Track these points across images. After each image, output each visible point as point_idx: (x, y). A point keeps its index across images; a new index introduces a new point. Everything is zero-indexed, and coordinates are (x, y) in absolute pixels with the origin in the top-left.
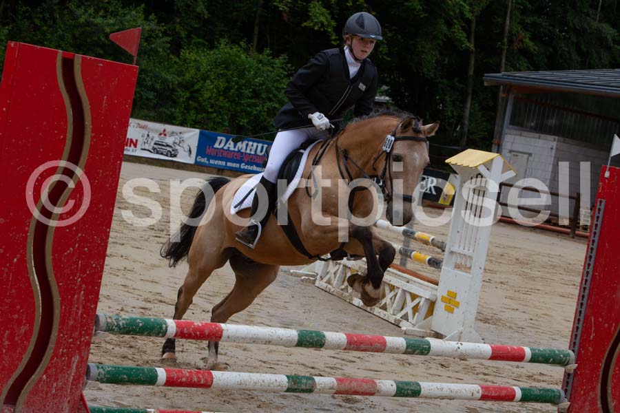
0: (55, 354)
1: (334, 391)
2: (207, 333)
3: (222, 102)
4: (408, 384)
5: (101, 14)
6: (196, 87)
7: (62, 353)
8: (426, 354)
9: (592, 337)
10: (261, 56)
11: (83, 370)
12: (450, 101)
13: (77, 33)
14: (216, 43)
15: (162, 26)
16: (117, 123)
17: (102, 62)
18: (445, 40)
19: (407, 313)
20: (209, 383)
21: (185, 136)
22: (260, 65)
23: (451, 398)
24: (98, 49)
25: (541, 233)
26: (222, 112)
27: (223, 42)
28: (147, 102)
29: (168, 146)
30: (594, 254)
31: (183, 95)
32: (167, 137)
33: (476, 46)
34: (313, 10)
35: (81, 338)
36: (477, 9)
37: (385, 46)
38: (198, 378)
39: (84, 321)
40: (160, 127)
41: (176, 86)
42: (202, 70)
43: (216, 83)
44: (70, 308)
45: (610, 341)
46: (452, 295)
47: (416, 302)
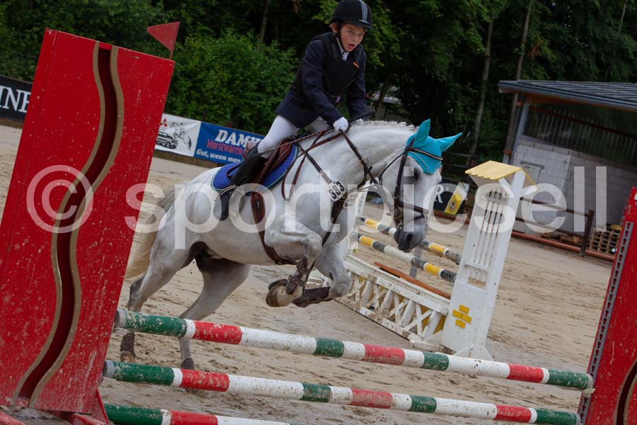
0: (73, 349)
1: (350, 402)
2: (226, 336)
3: (225, 93)
4: (423, 399)
6: (199, 77)
7: (81, 347)
8: (443, 370)
9: (611, 362)
10: (268, 48)
11: (100, 366)
12: (462, 106)
13: (79, 14)
14: (222, 32)
15: (169, 13)
16: (150, 118)
17: (138, 55)
18: (460, 42)
19: (416, 326)
20: (225, 387)
21: (186, 128)
22: (267, 57)
23: (466, 416)
24: (100, 32)
25: (550, 249)
26: (225, 105)
27: (230, 31)
29: (168, 137)
30: (618, 278)
31: (185, 84)
32: (168, 127)
33: (492, 51)
35: (100, 333)
36: (495, 12)
37: (398, 45)
38: (215, 381)
39: (104, 316)
41: (177, 74)
42: (207, 59)
43: (220, 73)
44: (91, 303)
45: (628, 368)
46: (464, 310)
47: (426, 315)
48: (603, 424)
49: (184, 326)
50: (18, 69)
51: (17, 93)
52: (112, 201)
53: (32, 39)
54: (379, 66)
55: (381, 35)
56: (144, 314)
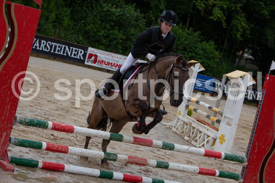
1: (127, 161)
2: (67, 129)
4: (162, 162)
5: (114, 6)
8: (172, 150)
9: (256, 151)
10: (188, 31)
11: (8, 139)
15: (143, 15)
16: (29, 34)
17: (24, 7)
19: (204, 143)
20: (67, 151)
22: (188, 35)
23: (184, 172)
24: (112, 23)
30: (259, 114)
34: (215, 11)
35: (7, 125)
37: (249, 31)
38: (62, 148)
39: (10, 118)
44: (4, 112)
45: (265, 154)
46: (223, 136)
47: (208, 139)
48: (252, 179)
49: (47, 124)
50: (75, 39)
51: (70, 48)
52: (12, 69)
53: (81, 25)
54: (240, 40)
56: (29, 118)
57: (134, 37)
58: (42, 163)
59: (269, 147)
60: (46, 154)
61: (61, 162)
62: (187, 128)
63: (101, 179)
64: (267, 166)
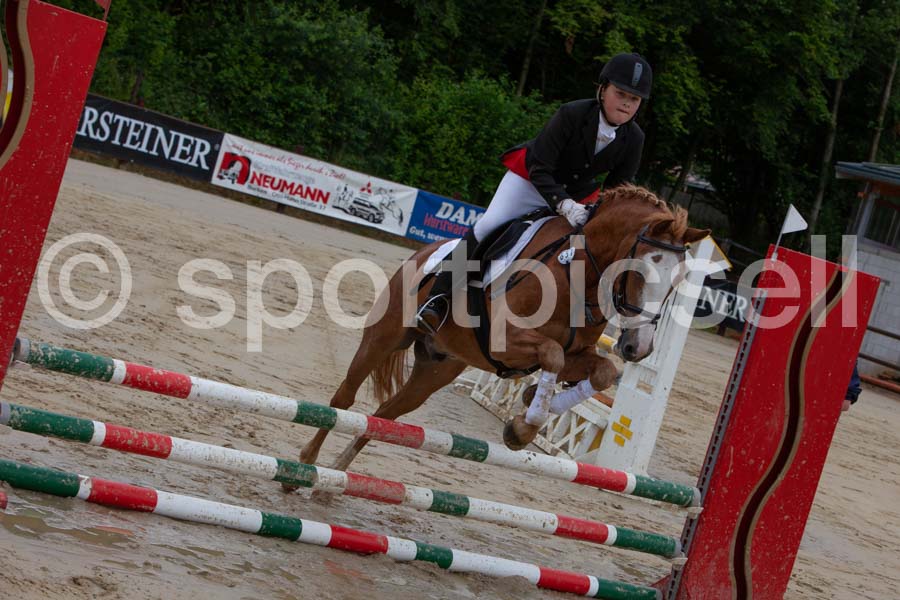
1: (343, 489)
2: (168, 386)
3: (461, 156)
4: (451, 496)
5: (306, 14)
6: (429, 131)
8: (480, 461)
9: (728, 474)
10: (526, 100)
13: (270, 39)
14: (466, 74)
15: (390, 43)
17: (57, 10)
18: (794, 108)
20: (166, 452)
21: (398, 196)
22: (524, 112)
23: (513, 526)
24: (297, 62)
26: (461, 172)
27: (477, 73)
28: (356, 144)
29: (372, 207)
31: (407, 141)
32: (372, 194)
33: (839, 119)
34: (611, 41)
36: (846, 70)
37: (708, 105)
38: (150, 442)
40: (363, 178)
41: (400, 127)
42: (441, 107)
43: (457, 129)
45: (753, 485)
46: (626, 422)
47: (581, 427)
48: (713, 556)
49: (110, 367)
50: (184, 107)
51: (171, 135)
53: (205, 67)
54: (681, 133)
55: (684, 91)
56: (56, 347)
57: (362, 108)
58: (90, 486)
59: (769, 461)
60: (101, 457)
61: (146, 483)
62: (518, 391)
63: (265, 539)
64: (760, 520)
